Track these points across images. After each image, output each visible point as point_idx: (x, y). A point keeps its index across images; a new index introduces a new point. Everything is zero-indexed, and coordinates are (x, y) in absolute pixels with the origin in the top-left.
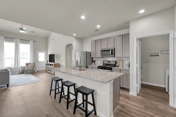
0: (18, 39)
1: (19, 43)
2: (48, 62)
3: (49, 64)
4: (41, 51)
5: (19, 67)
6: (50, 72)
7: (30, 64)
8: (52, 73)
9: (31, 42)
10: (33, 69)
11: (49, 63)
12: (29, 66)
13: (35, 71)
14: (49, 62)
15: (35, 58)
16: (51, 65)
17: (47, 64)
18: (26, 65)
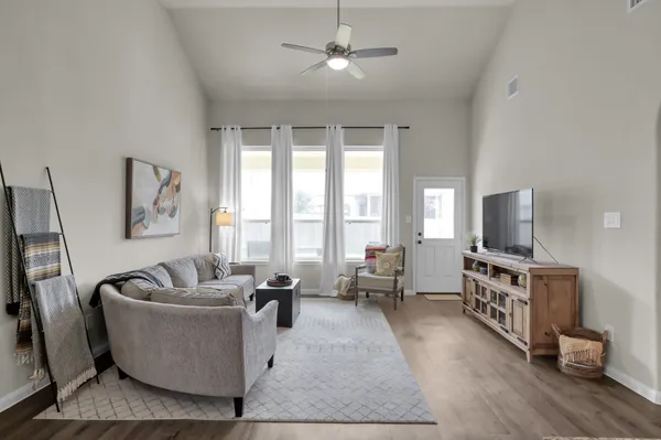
0: (338, 127)
1: (343, 147)
2: (474, 249)
3: (484, 265)
4: (438, 178)
5: (339, 261)
6: (494, 324)
7: (383, 250)
8: (513, 338)
9: (390, 132)
10: (396, 281)
11: (482, 253)
12: (377, 263)
13: (406, 292)
14: (485, 245)
15: (408, 219)
16: (497, 271)
17: (468, 263)
18: (367, 258)
